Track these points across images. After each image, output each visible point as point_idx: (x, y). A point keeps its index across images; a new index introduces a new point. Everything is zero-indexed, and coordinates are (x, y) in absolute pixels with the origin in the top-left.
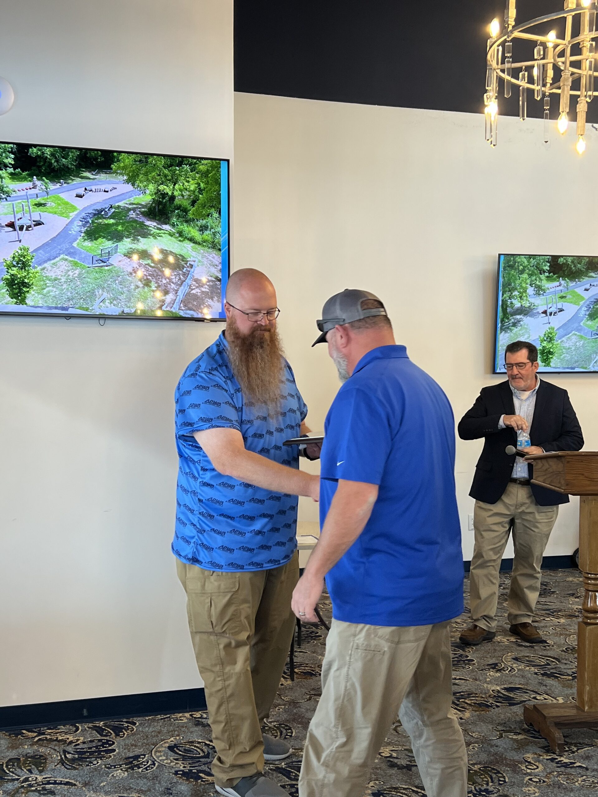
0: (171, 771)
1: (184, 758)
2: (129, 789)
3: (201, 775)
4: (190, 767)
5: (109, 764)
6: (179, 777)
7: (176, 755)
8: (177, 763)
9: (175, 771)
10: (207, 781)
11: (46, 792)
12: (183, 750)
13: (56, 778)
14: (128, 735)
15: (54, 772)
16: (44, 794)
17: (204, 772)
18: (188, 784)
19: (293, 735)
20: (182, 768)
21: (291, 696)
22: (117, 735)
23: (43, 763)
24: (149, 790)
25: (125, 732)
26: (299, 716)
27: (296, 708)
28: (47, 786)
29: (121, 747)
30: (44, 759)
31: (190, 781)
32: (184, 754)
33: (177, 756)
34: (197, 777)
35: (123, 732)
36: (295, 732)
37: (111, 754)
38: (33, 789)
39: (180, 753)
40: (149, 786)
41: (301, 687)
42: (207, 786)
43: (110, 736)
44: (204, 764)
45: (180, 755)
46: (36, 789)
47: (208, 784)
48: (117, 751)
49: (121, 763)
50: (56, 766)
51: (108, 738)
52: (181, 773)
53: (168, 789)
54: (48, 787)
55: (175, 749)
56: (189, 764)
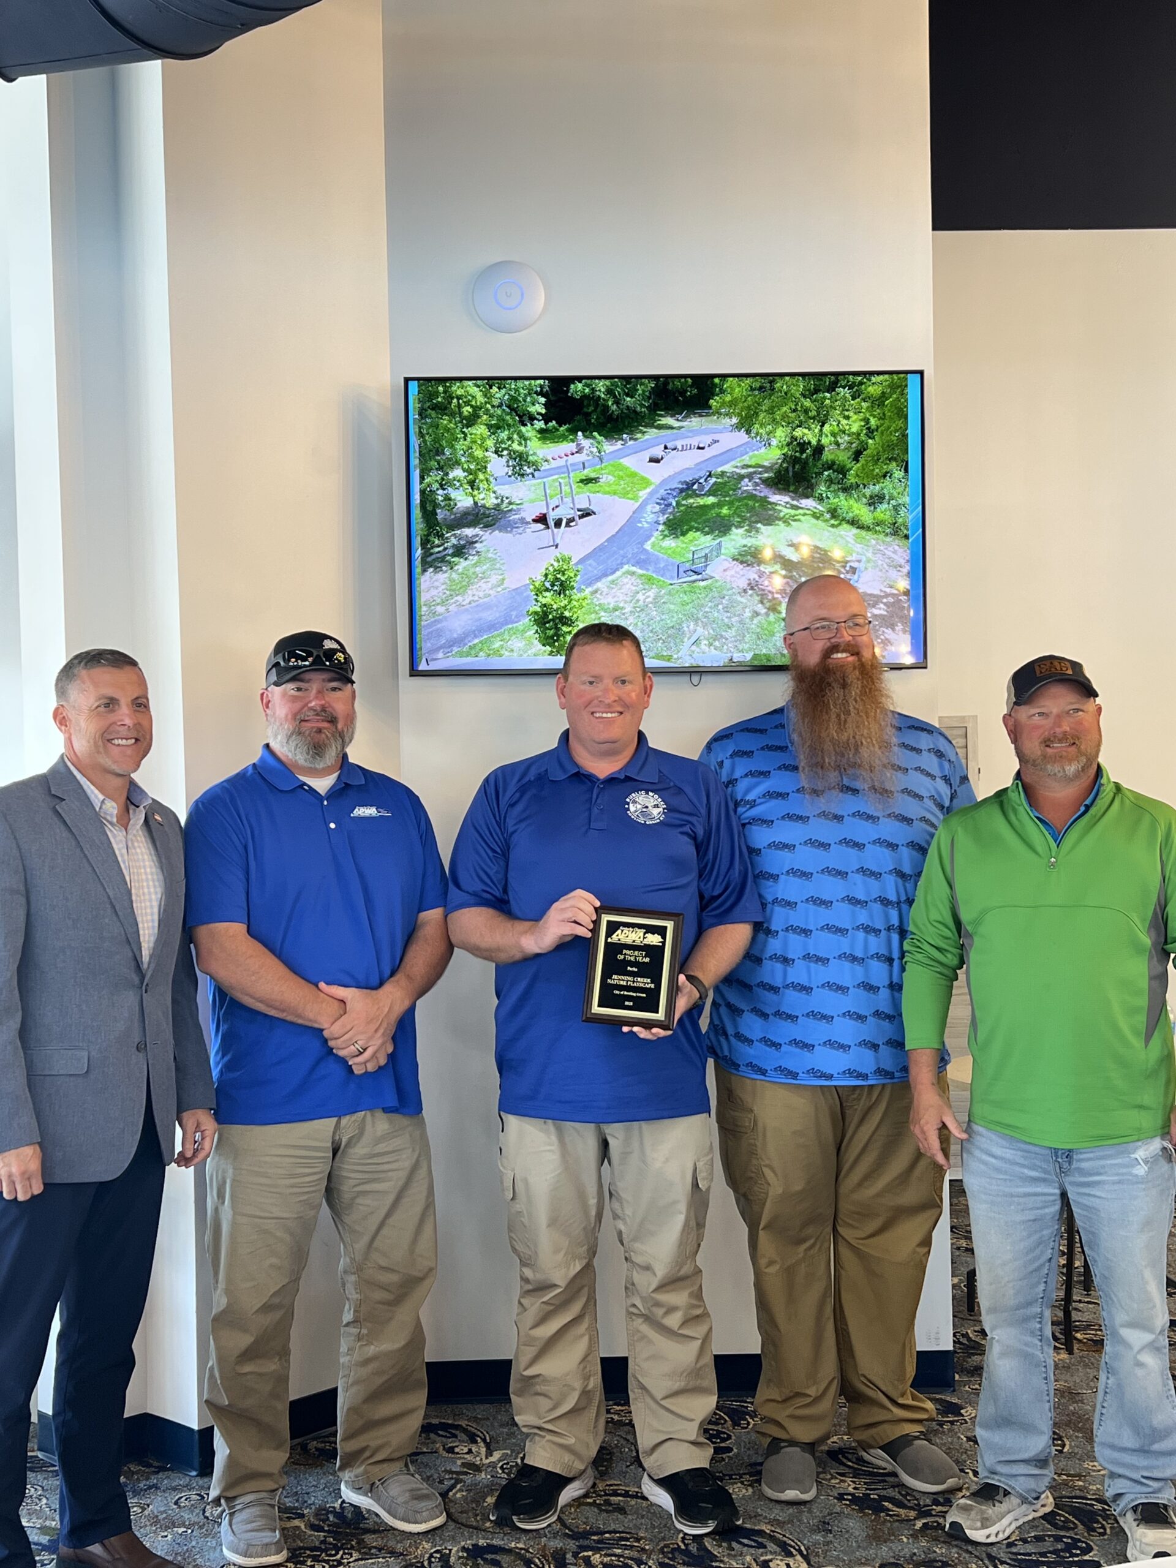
0: (831, 1494)
1: (856, 1474)
2: (755, 1516)
3: (886, 1504)
4: (867, 1489)
5: (721, 1472)
6: (846, 1504)
7: (842, 1467)
8: (842, 1481)
9: (839, 1494)
10: (898, 1516)
11: (611, 1508)
12: (854, 1460)
13: (629, 1486)
14: (754, 1425)
15: (624, 1477)
16: (607, 1511)
17: (891, 1500)
18: (861, 1517)
19: (1065, 1450)
20: (851, 1489)
21: (1066, 1381)
22: (736, 1424)
23: (606, 1460)
24: (790, 1522)
25: (751, 1421)
26: (1079, 1417)
27: (1073, 1403)
28: (612, 1498)
29: (742, 1444)
30: (608, 1454)
31: (864, 1513)
32: (856, 1466)
33: (842, 1469)
34: (877, 1507)
35: (746, 1420)
36: (1070, 1445)
37: (724, 1456)
38: (588, 1500)
39: (850, 1464)
40: (789, 1515)
41: (1086, 1366)
42: (897, 1523)
43: (722, 1424)
44: (893, 1487)
45: (849, 1467)
46: (595, 1501)
47: (898, 1521)
48: (735, 1450)
49: (741, 1472)
50: (628, 1467)
51: (719, 1428)
52: (850, 1497)
53: (824, 1522)
54: (615, 1499)
55: (840, 1456)
56: (865, 1483)
